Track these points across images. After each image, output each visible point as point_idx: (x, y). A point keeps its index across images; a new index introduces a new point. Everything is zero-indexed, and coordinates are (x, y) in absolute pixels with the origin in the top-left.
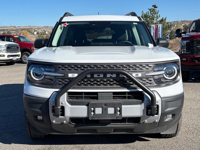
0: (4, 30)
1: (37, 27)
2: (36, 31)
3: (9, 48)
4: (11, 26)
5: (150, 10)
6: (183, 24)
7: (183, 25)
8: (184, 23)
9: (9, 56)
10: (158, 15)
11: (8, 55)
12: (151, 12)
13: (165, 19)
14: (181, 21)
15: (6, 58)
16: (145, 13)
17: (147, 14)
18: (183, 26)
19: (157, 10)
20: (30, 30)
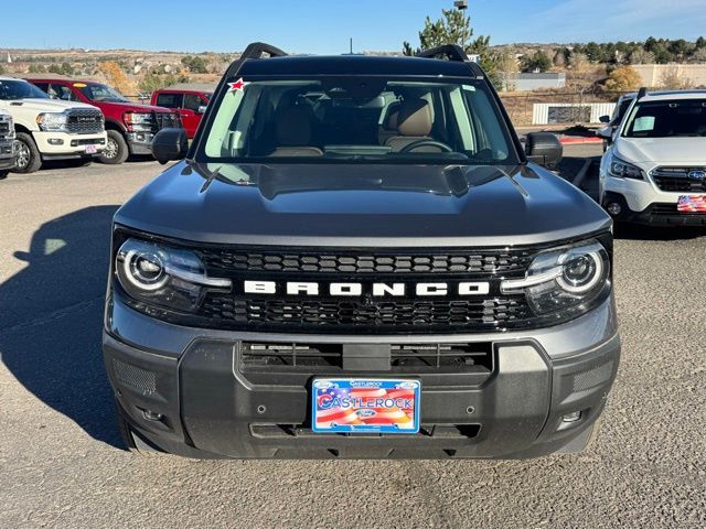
0: (53, 59)
1: (141, 54)
2: (140, 63)
3: (74, 121)
4: (72, 50)
5: (447, 14)
6: (518, 52)
7: (518, 55)
8: (521, 50)
9: (75, 143)
10: (469, 29)
11: (73, 141)
12: (449, 20)
13: (487, 41)
14: (516, 46)
15: (66, 148)
16: (434, 22)
17: (438, 24)
18: (519, 58)
19: (465, 14)
20: (122, 62)
